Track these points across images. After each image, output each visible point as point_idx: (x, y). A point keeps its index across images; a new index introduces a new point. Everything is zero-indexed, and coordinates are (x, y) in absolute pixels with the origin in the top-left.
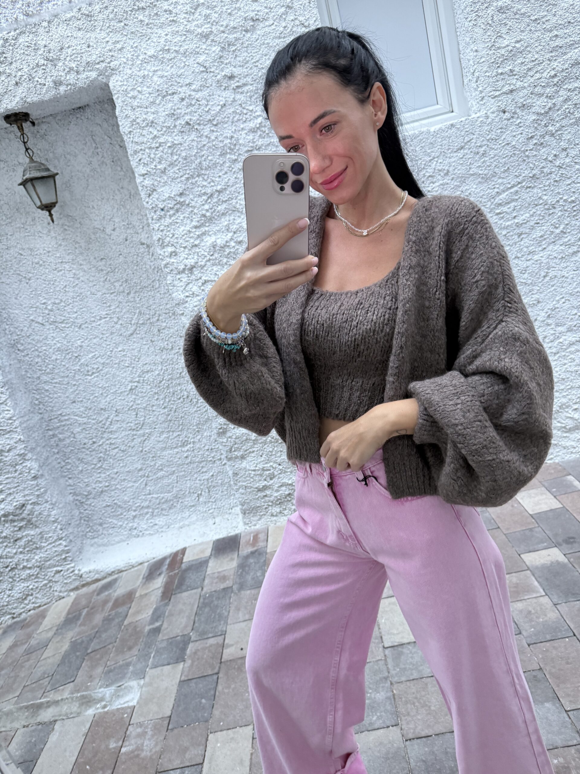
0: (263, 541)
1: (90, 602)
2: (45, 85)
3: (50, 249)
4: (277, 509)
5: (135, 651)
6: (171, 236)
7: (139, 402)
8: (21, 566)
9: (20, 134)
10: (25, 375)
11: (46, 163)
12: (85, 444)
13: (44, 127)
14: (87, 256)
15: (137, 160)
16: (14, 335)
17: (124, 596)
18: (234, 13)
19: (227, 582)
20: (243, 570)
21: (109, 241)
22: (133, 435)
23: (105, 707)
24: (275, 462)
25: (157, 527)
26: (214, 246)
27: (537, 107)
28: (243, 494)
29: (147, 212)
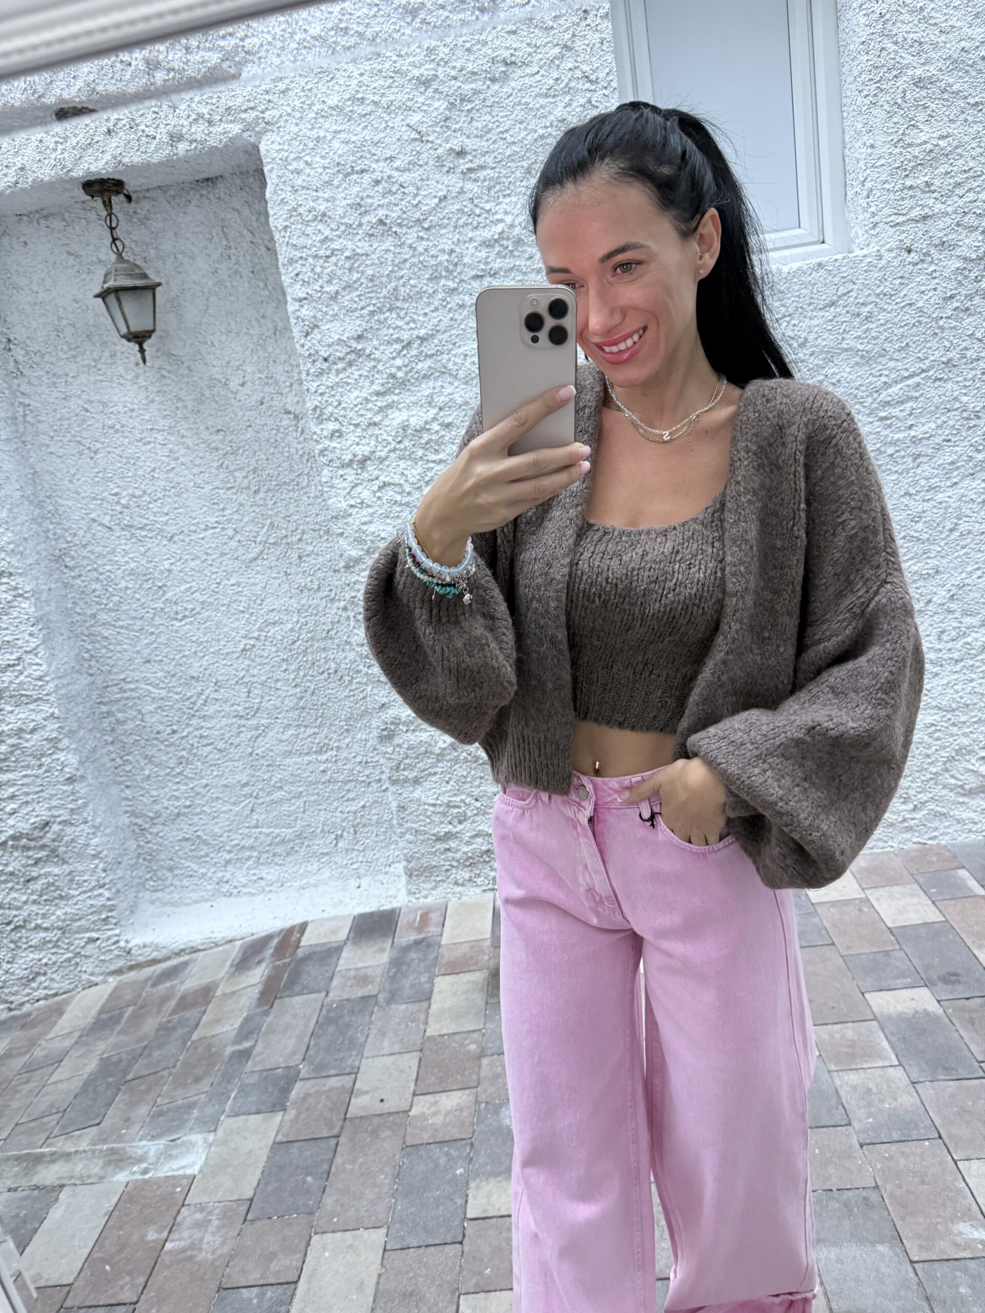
0: (437, 925)
1: (140, 996)
2: (154, 138)
3: (135, 406)
4: (465, 874)
5: (205, 1085)
6: (335, 404)
7: (255, 672)
8: (33, 925)
9: (105, 214)
10: (72, 609)
11: (142, 265)
12: (158, 733)
13: (146, 205)
14: (195, 423)
15: (293, 275)
16: (61, 541)
17: (196, 992)
18: (475, 48)
19: (370, 987)
20: (398, 970)
21: (233, 401)
22: (240, 726)
23: (145, 1171)
24: (469, 795)
25: (263, 883)
26: (405, 428)
27: (964, 248)
28: (411, 843)
29: (300, 361)
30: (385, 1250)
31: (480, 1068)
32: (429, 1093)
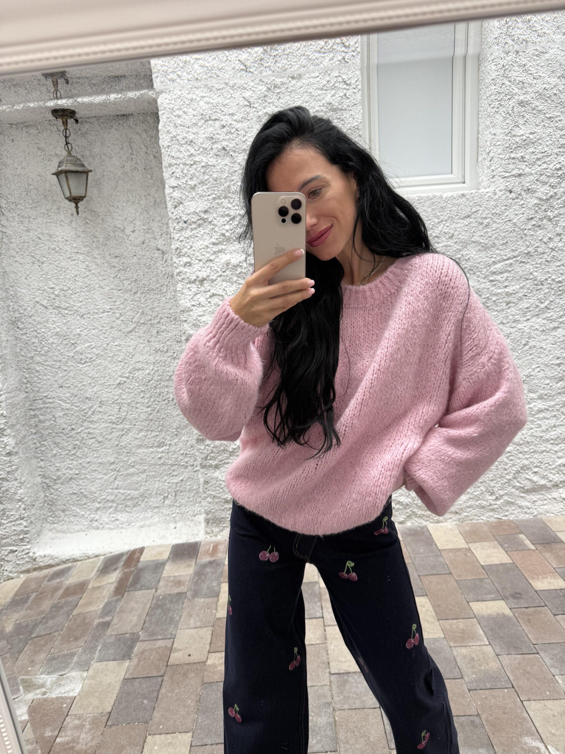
0: (223, 553)
1: (40, 587)
3: (68, 239)
5: (81, 642)
6: (189, 247)
7: (125, 397)
9: (63, 128)
10: (19, 353)
11: (82, 159)
12: (64, 429)
13: (87, 126)
14: (103, 251)
15: (170, 173)
16: (17, 313)
17: (75, 585)
19: (182, 587)
20: (199, 578)
21: (126, 241)
22: (112, 428)
23: (44, 693)
25: (118, 522)
26: (228, 264)
27: (540, 193)
28: (210, 503)
29: (170, 222)
30: (191, 746)
32: (218, 652)
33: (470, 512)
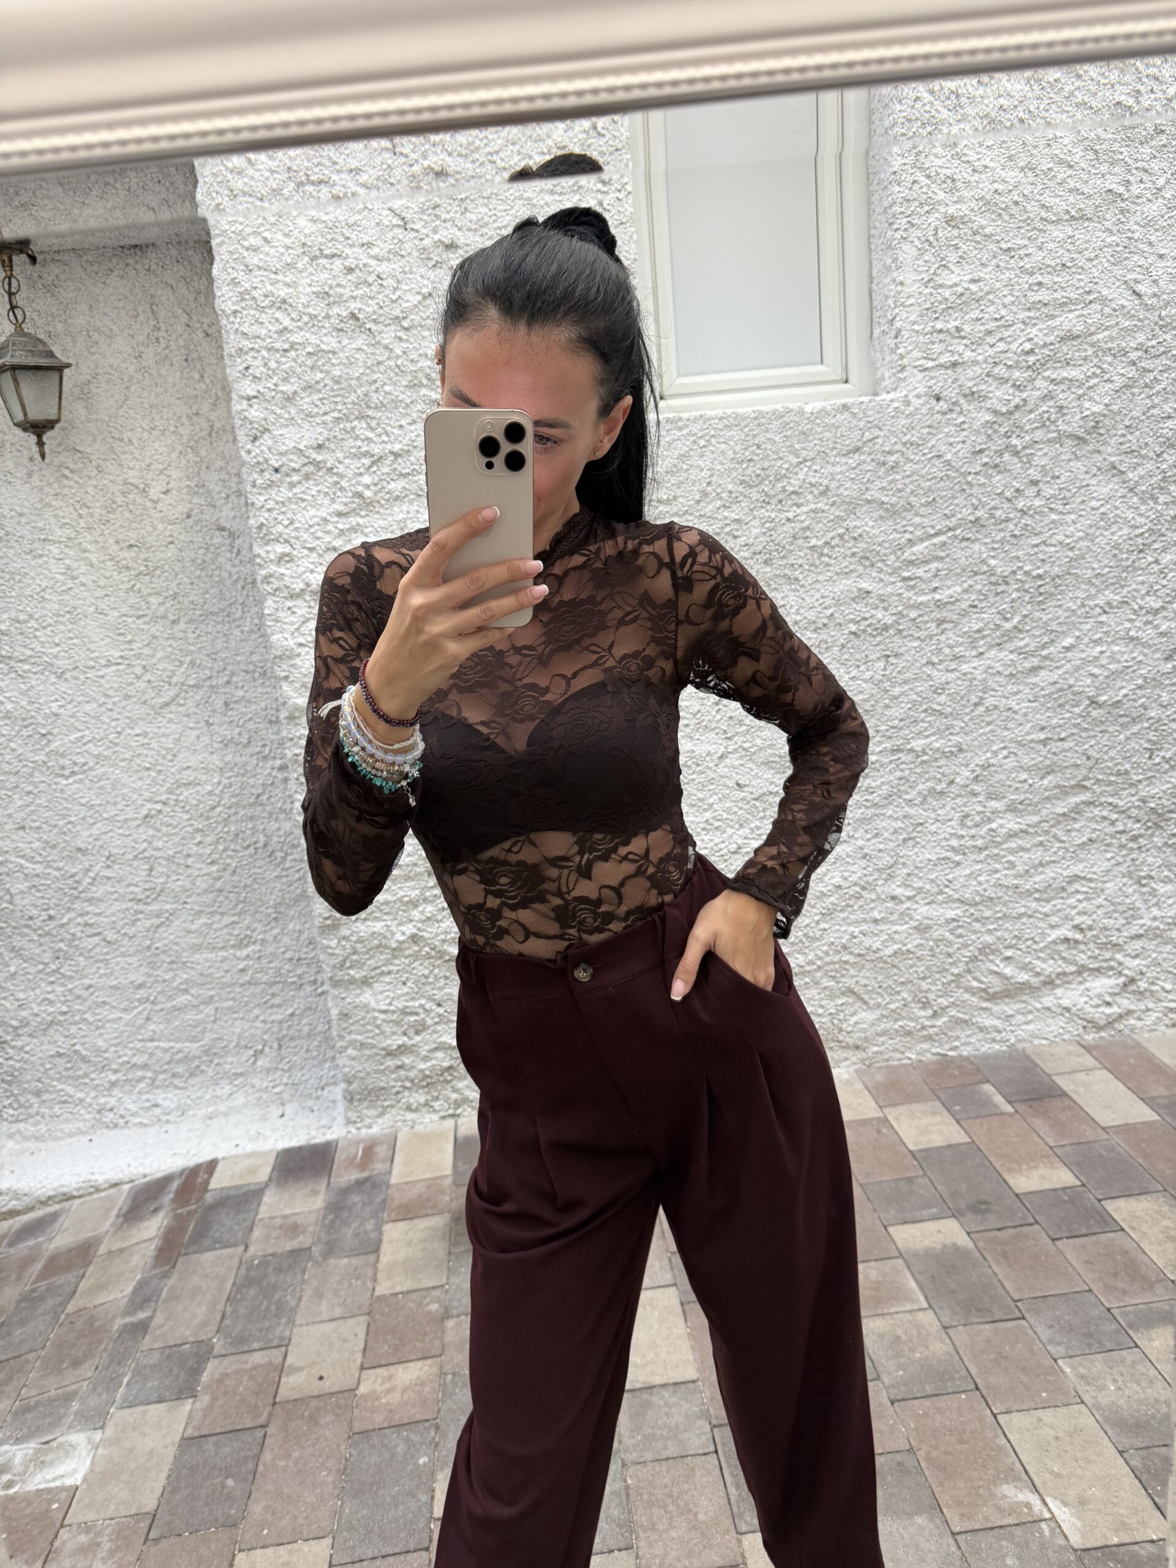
0: (384, 1161)
3: (25, 511)
4: (420, 1097)
5: (87, 1370)
6: (286, 522)
7: (160, 844)
9: (3, 275)
11: (47, 340)
13: (55, 269)
14: (102, 535)
15: (241, 368)
17: (70, 1251)
19: (301, 1237)
20: (337, 1217)
21: (152, 512)
22: (137, 912)
23: (9, 1485)
24: (430, 999)
25: (157, 1111)
27: (994, 401)
28: (353, 1059)
29: (244, 470)
30: (330, 1565)
31: (443, 1332)
32: (380, 1366)
33: (883, 1043)
